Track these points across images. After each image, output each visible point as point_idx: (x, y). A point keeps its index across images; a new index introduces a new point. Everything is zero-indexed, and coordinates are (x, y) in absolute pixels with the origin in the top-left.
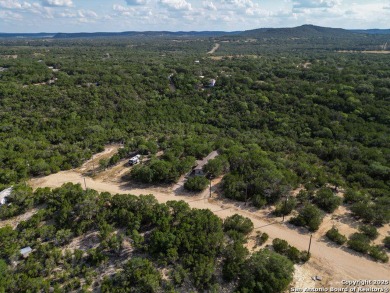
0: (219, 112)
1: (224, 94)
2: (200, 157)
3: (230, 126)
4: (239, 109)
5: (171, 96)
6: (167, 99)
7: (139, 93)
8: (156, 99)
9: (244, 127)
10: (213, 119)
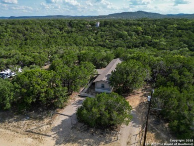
0: (106, 39)
1: (108, 29)
2: (99, 66)
3: (117, 47)
4: (121, 36)
5: (68, 32)
6: (65, 34)
7: (44, 30)
8: (57, 33)
9: (129, 47)
10: (101, 43)
